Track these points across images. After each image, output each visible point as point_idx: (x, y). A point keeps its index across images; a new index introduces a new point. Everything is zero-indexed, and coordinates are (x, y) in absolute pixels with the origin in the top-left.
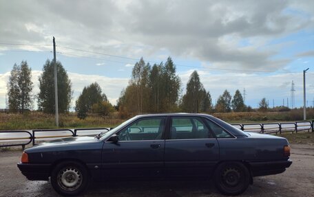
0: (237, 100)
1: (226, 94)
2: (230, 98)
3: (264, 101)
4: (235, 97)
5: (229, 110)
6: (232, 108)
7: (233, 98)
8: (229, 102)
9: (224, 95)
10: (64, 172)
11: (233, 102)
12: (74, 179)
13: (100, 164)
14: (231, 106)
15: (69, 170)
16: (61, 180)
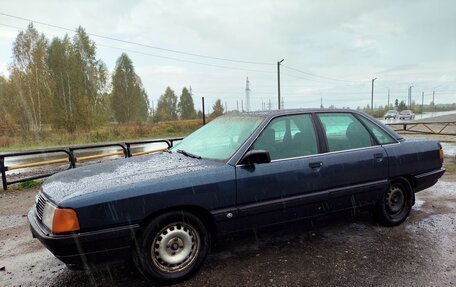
0: (186, 103)
1: (170, 93)
2: (176, 101)
3: (219, 102)
4: (181, 98)
5: (175, 117)
6: (179, 114)
7: (179, 100)
8: (174, 105)
9: (166, 96)
10: (164, 237)
11: (179, 105)
12: (182, 247)
13: (235, 208)
14: (177, 111)
15: (172, 229)
16: (158, 254)
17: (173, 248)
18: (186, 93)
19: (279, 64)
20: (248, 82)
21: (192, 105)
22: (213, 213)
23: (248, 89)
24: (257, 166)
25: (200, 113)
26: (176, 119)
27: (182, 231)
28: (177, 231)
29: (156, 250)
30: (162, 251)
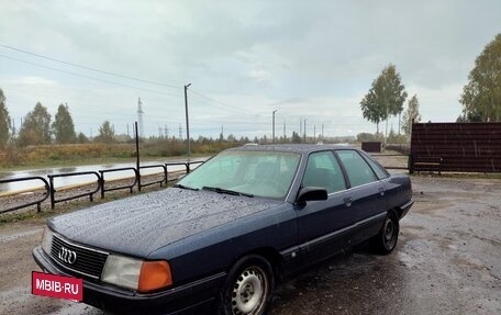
0: (62, 122)
1: (40, 110)
2: (49, 119)
3: (106, 124)
4: (56, 117)
5: (48, 139)
6: (53, 136)
7: (53, 119)
8: (47, 125)
9: (35, 113)
10: (240, 283)
11: (54, 125)
12: (252, 293)
13: (297, 247)
14: (51, 133)
15: (246, 275)
16: (235, 303)
17: (246, 295)
18: (63, 111)
19: (186, 88)
20: (140, 103)
21: (72, 126)
22: (282, 253)
23: (140, 112)
24: (309, 203)
25: (82, 136)
26: (49, 143)
27: (253, 275)
28: (250, 276)
29: (233, 299)
30: (238, 299)
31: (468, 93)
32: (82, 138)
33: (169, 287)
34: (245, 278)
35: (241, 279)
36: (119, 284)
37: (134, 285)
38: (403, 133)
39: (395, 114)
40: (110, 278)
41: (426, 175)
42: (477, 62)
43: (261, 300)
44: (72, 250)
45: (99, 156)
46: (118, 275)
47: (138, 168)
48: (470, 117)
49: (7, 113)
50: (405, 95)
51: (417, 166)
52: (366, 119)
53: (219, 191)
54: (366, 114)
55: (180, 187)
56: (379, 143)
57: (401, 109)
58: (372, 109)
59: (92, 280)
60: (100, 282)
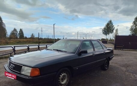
0: (21, 33)
1: (15, 30)
2: (17, 32)
3: (33, 34)
4: (19, 32)
6: (18, 37)
7: (18, 32)
8: (17, 34)
9: (14, 31)
10: (61, 76)
11: (19, 34)
13: (78, 67)
14: (18, 36)
15: (63, 74)
16: (59, 81)
18: (21, 30)
19: (54, 25)
20: (42, 29)
22: (74, 68)
23: (42, 31)
24: (82, 54)
25: (26, 37)
26: (17, 39)
27: (65, 74)
28: (64, 74)
29: (59, 80)
30: (60, 80)
31: (132, 28)
32: (26, 38)
33: (39, 76)
34: (63, 75)
35: (61, 75)
36: (25, 74)
37: (29, 75)
38: (114, 39)
39: (111, 33)
40: (23, 73)
41: (119, 50)
42: (135, 19)
43: (67, 81)
44: (13, 65)
45: (30, 43)
46: (25, 72)
47: (39, 45)
48: (132, 34)
49: (6, 30)
50: (114, 28)
51: (117, 47)
52: (103, 34)
53: (57, 50)
54: (103, 33)
55: (47, 49)
56: (107, 41)
57: (113, 32)
58: (105, 31)
59: (18, 73)
60: (20, 74)
